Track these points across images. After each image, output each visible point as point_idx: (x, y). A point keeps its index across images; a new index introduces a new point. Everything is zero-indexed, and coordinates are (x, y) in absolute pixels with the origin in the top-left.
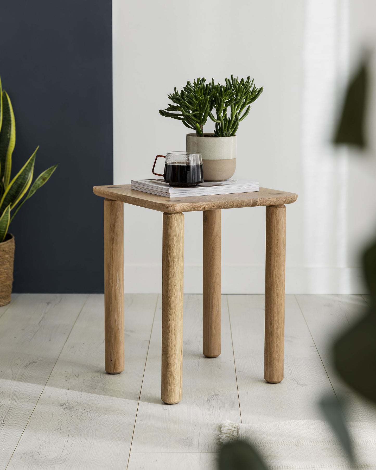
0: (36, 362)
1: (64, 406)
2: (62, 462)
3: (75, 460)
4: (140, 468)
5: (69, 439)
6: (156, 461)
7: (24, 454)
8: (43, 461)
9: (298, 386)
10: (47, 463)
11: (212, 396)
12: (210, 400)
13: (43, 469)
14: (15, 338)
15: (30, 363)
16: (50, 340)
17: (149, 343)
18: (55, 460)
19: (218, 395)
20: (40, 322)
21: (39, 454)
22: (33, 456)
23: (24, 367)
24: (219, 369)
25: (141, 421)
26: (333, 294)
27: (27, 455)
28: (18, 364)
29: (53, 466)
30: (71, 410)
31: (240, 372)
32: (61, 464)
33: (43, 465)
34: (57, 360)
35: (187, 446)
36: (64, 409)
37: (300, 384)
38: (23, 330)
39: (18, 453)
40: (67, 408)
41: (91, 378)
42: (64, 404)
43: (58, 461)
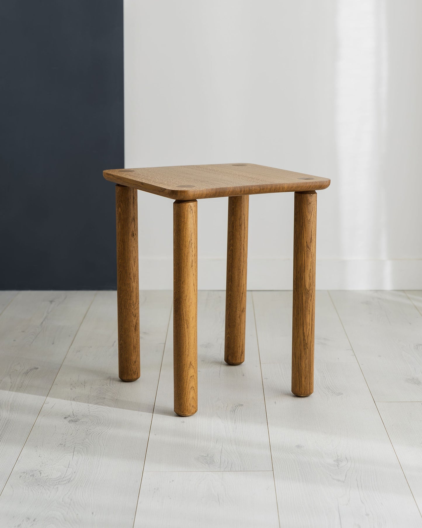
0: (37, 368)
1: (69, 419)
2: (65, 482)
3: (81, 480)
4: (155, 489)
5: (74, 456)
6: (173, 481)
7: (24, 473)
8: (45, 480)
9: (333, 395)
10: (49, 484)
11: (235, 407)
12: (234, 412)
13: (45, 490)
14: (14, 341)
15: (31, 370)
16: (53, 344)
17: (165, 346)
18: (58, 480)
19: (242, 405)
20: (42, 323)
21: (41, 473)
22: (33, 475)
23: (24, 373)
24: (243, 375)
25: (156, 435)
26: (371, 290)
27: (27, 474)
28: (17, 371)
29: (56, 486)
30: (77, 423)
31: (267, 379)
32: (65, 485)
33: (45, 486)
34: (61, 366)
35: (207, 464)
36: (69, 422)
37: (335, 393)
38: (23, 332)
39: (17, 472)
40: (72, 421)
41: (99, 386)
42: (69, 416)
43: (62, 481)
